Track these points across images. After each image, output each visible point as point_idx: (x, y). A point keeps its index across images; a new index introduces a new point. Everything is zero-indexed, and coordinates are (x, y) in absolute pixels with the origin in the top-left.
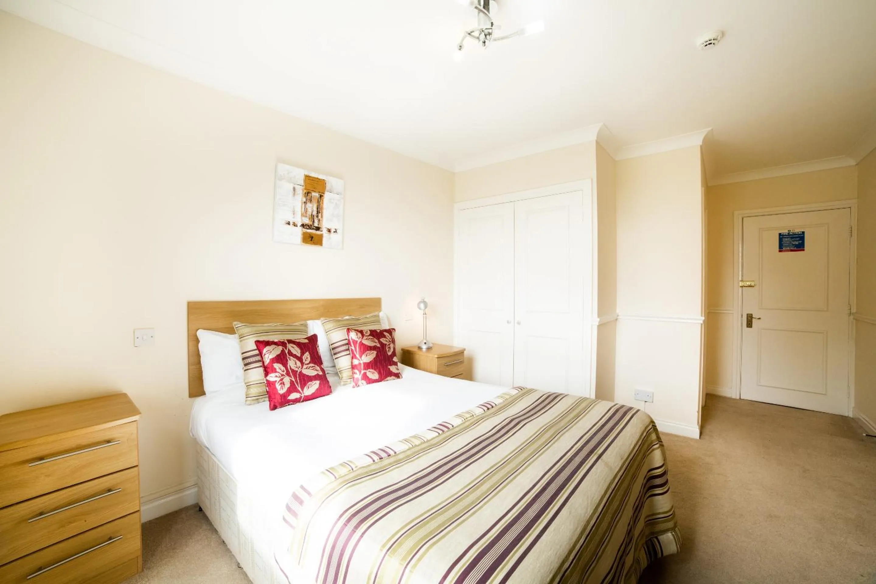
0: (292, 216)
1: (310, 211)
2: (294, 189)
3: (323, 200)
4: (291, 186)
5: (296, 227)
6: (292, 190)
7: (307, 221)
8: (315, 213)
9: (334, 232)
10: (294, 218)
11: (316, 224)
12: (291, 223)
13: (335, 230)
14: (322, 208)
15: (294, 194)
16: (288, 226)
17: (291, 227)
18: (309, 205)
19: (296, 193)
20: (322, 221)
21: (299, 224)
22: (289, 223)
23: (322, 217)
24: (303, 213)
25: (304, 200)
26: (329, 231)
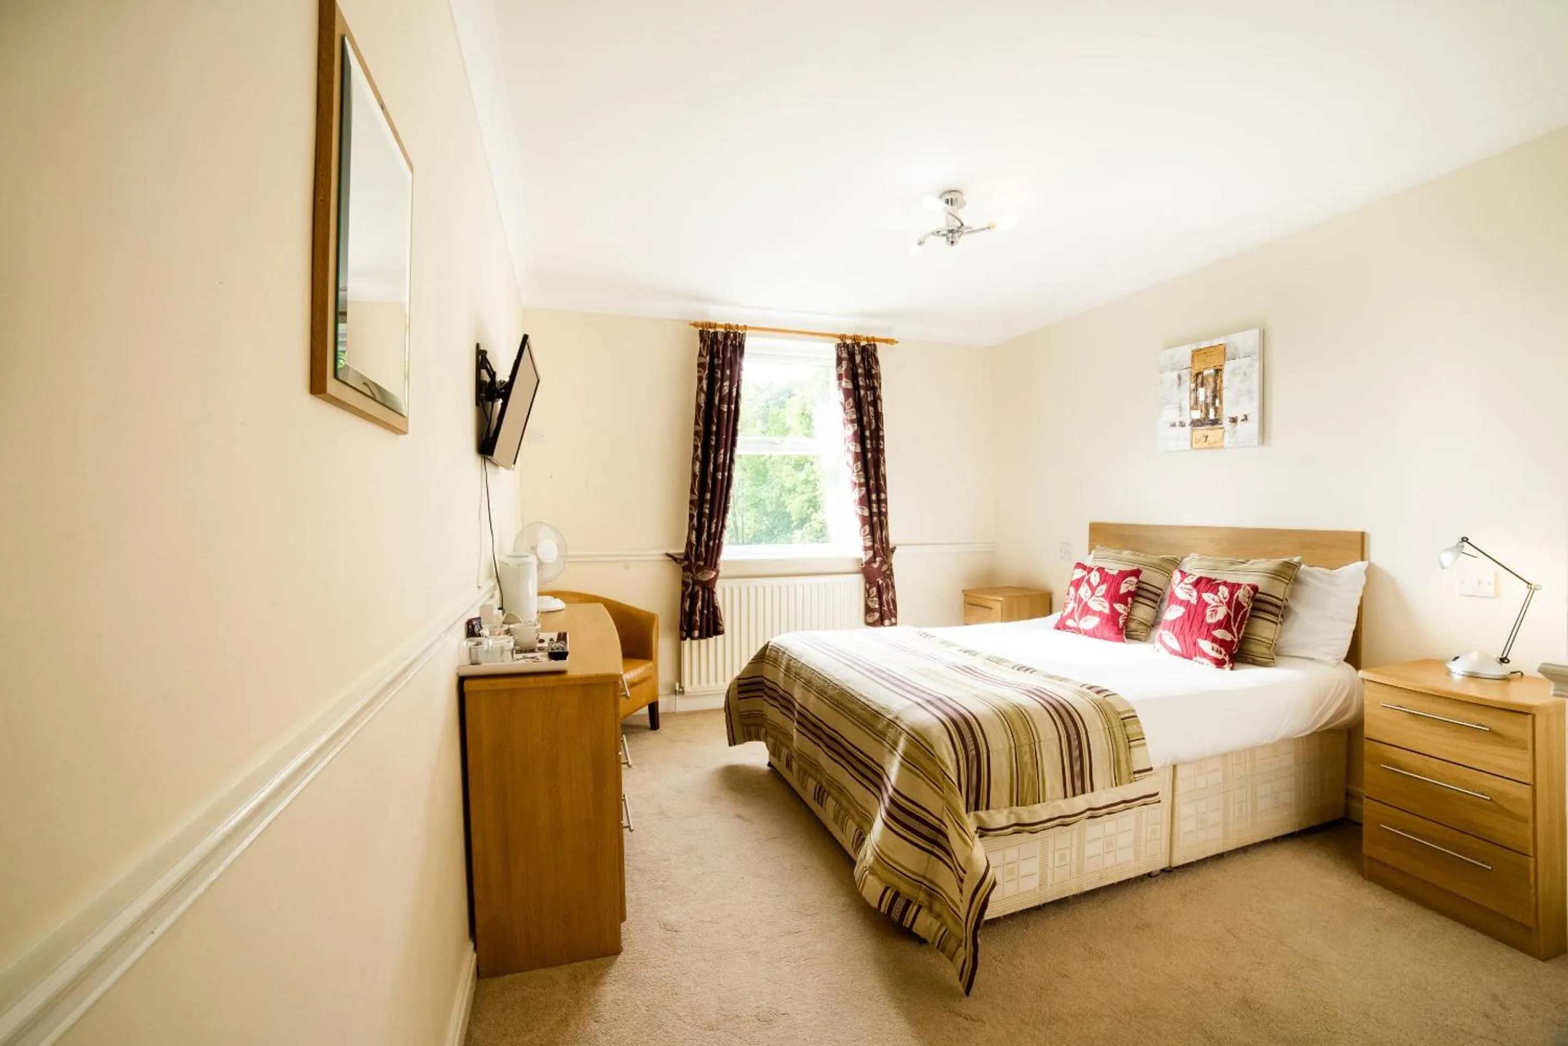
0: (1178, 413)
1: (1201, 398)
2: (1179, 377)
3: (1221, 377)
4: (1174, 375)
5: (1184, 428)
6: (1177, 379)
7: (1197, 415)
8: (1209, 400)
9: (1243, 420)
10: (1180, 416)
11: (1212, 416)
12: (1177, 424)
13: (1244, 417)
14: (1221, 390)
15: (1180, 384)
16: (1173, 428)
17: (1178, 428)
18: (1201, 391)
19: (1182, 381)
20: (1222, 409)
21: (1188, 422)
22: (1174, 425)
23: (1221, 402)
24: (1192, 405)
25: (1193, 385)
26: (1234, 420)
